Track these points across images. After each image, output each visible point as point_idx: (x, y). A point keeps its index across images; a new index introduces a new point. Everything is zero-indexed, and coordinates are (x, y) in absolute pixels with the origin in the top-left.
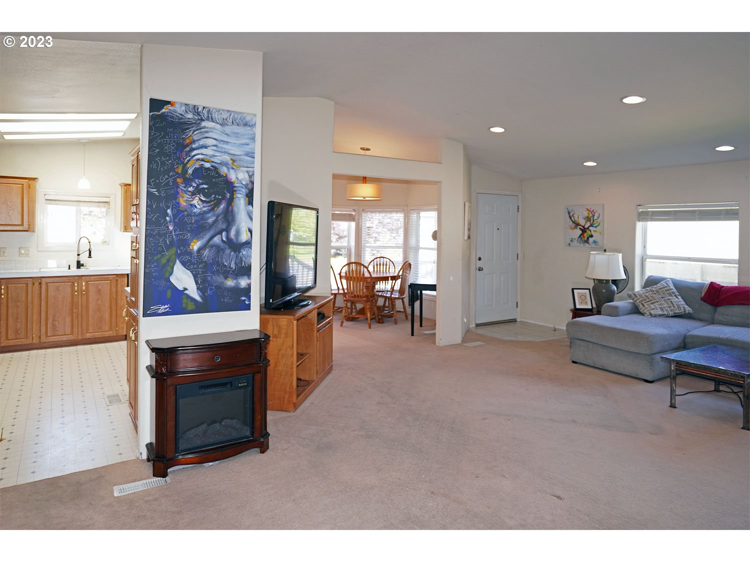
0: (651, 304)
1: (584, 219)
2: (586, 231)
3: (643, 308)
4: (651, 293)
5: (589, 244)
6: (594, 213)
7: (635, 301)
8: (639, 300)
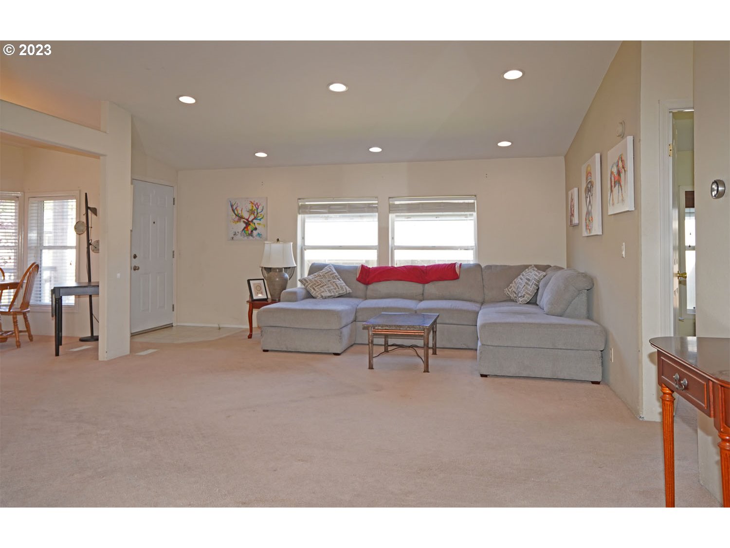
0: (321, 287)
1: (248, 211)
2: (250, 224)
3: (315, 292)
4: (319, 277)
5: (253, 237)
6: (258, 206)
7: (307, 286)
8: (310, 285)
